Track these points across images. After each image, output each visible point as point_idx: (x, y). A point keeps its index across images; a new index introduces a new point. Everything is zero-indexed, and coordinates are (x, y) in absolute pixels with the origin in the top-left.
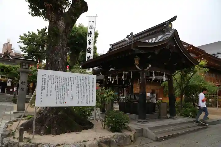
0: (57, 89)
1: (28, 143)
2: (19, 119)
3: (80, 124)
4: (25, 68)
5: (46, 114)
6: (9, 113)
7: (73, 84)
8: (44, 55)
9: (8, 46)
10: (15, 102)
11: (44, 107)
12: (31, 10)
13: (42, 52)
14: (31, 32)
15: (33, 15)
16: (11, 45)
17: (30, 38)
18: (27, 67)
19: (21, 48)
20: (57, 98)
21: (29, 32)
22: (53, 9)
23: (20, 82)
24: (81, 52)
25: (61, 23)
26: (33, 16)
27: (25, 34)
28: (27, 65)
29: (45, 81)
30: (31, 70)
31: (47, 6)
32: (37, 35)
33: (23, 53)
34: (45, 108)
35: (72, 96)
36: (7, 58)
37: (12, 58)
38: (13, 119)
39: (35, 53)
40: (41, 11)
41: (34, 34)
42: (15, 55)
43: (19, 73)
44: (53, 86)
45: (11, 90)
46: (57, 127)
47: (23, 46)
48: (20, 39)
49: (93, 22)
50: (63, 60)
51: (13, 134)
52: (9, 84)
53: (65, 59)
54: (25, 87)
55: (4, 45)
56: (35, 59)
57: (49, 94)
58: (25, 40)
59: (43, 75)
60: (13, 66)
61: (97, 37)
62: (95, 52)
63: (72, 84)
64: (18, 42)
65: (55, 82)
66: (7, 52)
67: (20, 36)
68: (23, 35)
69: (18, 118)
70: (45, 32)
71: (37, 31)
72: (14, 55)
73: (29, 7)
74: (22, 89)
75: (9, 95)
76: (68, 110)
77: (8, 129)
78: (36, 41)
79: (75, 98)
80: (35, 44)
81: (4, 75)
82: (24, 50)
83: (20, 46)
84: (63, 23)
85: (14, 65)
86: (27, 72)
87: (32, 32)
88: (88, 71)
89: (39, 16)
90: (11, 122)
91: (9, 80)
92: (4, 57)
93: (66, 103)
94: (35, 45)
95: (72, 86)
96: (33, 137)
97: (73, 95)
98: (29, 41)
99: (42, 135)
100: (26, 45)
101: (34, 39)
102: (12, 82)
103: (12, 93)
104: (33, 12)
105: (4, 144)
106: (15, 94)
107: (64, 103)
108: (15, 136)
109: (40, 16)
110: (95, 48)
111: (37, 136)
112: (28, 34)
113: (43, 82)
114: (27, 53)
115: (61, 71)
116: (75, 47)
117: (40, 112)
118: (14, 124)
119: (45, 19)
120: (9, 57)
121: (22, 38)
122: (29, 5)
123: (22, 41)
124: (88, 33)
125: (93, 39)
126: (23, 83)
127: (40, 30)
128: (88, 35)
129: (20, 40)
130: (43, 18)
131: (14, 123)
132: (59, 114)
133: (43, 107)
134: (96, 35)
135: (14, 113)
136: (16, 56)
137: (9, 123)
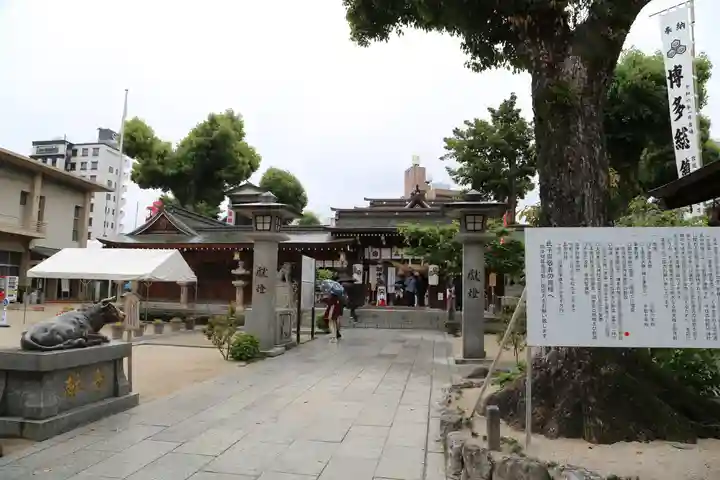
0: (593, 288)
1: (515, 456)
2: (474, 381)
3: (688, 413)
4: (475, 231)
5: (559, 373)
6: (444, 361)
7: (650, 266)
8: (518, 182)
9: (416, 173)
10: (453, 329)
11: (550, 348)
12: (470, 55)
13: (513, 173)
14: (472, 122)
15: (477, 68)
16: (424, 169)
17: (472, 138)
18: (478, 227)
19: (451, 173)
20: (597, 317)
21: (466, 122)
22: (538, 30)
23: (464, 273)
24: (645, 151)
25: (574, 68)
26: (477, 71)
27: (456, 132)
28: (479, 219)
29: (550, 263)
30: (488, 233)
31: (516, 28)
32: (491, 124)
33: (458, 188)
34: (553, 350)
35: (649, 310)
36: (418, 207)
37: (431, 205)
38: (459, 379)
39: (493, 181)
40: (500, 47)
41: (480, 124)
42: (437, 196)
43: (458, 247)
44: (579, 278)
45: (440, 296)
46: (600, 417)
47: (456, 165)
48: (446, 148)
49: (681, 26)
50: (598, 186)
51: (469, 424)
52: (433, 280)
53: (602, 184)
54: (479, 286)
55: (407, 172)
56: (495, 199)
57: (567, 304)
58: (459, 148)
59: (542, 246)
60: (441, 228)
61: (707, 76)
62: (704, 139)
63: (647, 269)
64: (442, 159)
65: (582, 264)
66: (418, 190)
67: (445, 140)
68: (451, 135)
69: (469, 377)
70: (511, 111)
71: (490, 114)
72: (434, 197)
73: (465, 48)
74: (473, 293)
75: (436, 310)
76: (633, 360)
77: (452, 407)
78: (491, 143)
79: (663, 315)
80: (488, 153)
81: (420, 255)
82: (461, 179)
83: (448, 169)
84: (579, 65)
85: (440, 224)
86: (479, 243)
87: (476, 121)
88: (688, 216)
89: (495, 65)
90: (458, 388)
91: (432, 268)
92: (412, 206)
93: (627, 334)
94: (490, 157)
95: (644, 273)
96: (528, 441)
97: (652, 306)
98: (471, 148)
99: (552, 437)
100: (463, 161)
101: (484, 139)
102: (441, 275)
103: (442, 305)
104: (478, 60)
105: (451, 447)
106: (451, 310)
107: (623, 335)
108: (476, 430)
109: (498, 63)
110: (704, 125)
111: (538, 440)
112: (465, 128)
113: (543, 266)
114: (469, 186)
115: (594, 225)
116: (622, 136)
117: (538, 365)
118: (464, 395)
119: (512, 68)
120: (423, 206)
121: (450, 144)
122: (462, 44)
123: (453, 151)
124: (668, 75)
125: (691, 89)
126: (473, 276)
127: (497, 108)
128: (668, 82)
129: (447, 152)
130: (508, 68)
131: (466, 391)
132: (603, 371)
133: (548, 349)
134: (702, 72)
135: (457, 362)
136: (439, 198)
137: (451, 390)
